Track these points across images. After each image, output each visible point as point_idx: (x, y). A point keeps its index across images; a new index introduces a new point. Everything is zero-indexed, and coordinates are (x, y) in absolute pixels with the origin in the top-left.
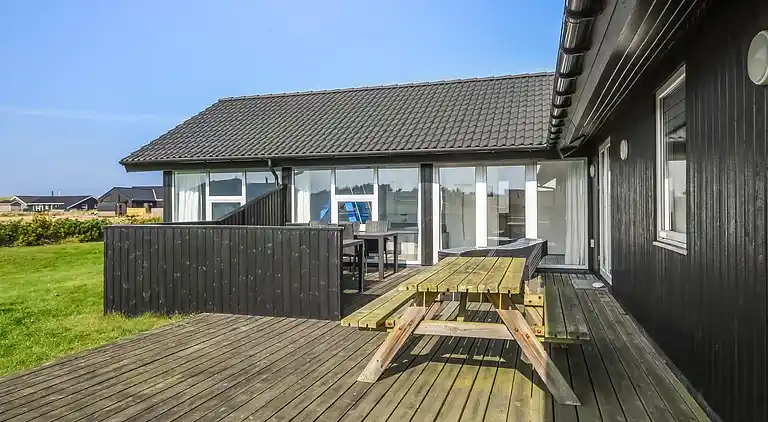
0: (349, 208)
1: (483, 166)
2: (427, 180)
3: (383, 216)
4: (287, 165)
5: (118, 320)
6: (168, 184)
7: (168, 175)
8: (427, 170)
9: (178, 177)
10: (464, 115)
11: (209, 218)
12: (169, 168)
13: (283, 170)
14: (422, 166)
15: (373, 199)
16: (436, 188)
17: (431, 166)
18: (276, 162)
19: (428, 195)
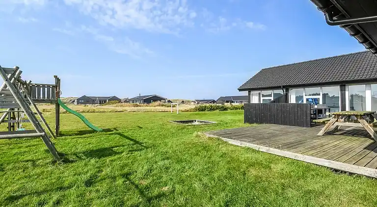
0: (310, 100)
1: (369, 84)
2: (343, 90)
3: (324, 103)
4: (287, 88)
5: (247, 125)
6: (249, 94)
7: (249, 92)
8: (343, 87)
9: (252, 92)
10: (373, 69)
11: (262, 102)
12: (250, 90)
13: (286, 89)
14: (341, 86)
15: (321, 97)
16: (347, 93)
17: (345, 85)
18: (284, 87)
19: (343, 95)
